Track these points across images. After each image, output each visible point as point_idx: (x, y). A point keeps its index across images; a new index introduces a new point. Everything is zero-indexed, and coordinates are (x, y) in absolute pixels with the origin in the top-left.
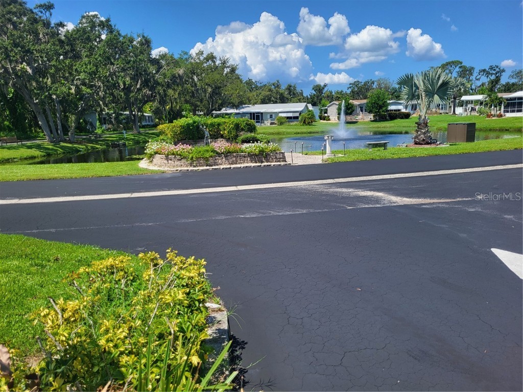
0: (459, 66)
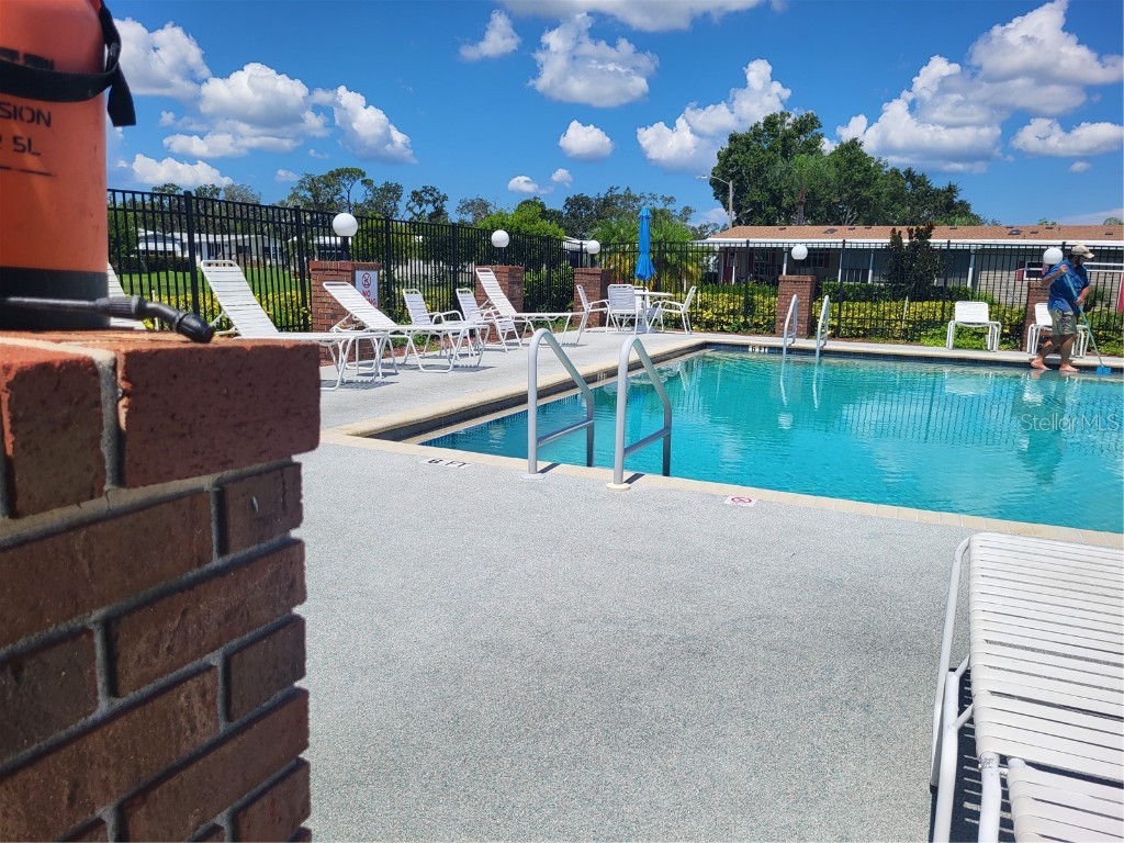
0: (361, 179)
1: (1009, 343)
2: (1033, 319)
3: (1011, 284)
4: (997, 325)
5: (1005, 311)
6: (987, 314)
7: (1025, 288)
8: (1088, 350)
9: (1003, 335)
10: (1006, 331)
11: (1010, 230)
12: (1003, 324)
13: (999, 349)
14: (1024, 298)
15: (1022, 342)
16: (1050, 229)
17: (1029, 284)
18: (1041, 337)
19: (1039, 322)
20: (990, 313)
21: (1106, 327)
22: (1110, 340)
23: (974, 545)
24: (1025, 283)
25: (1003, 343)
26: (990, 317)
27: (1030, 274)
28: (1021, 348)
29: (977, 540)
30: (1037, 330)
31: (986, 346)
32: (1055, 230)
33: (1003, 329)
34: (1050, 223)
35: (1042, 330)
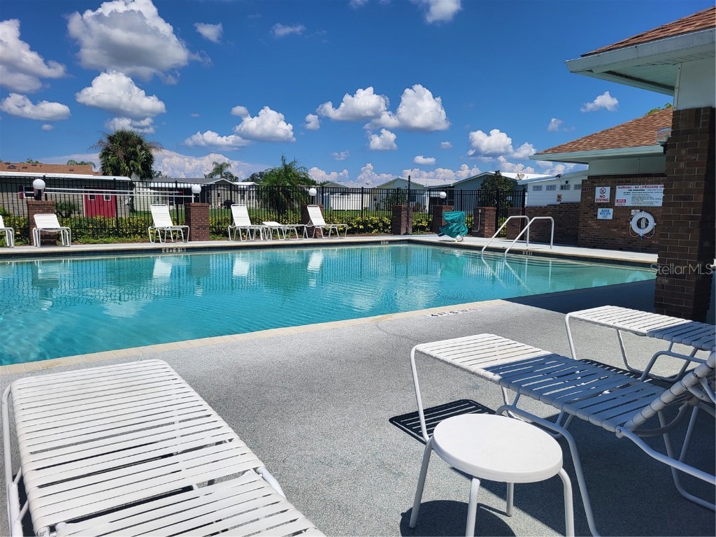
1: (21, 240)
2: (34, 225)
3: (15, 202)
4: (11, 230)
5: (14, 220)
6: (3, 223)
7: (25, 204)
8: (72, 241)
9: (16, 236)
10: (18, 233)
11: (8, 165)
12: (15, 229)
13: (15, 245)
14: (26, 211)
15: (30, 240)
16: (35, 166)
17: (27, 202)
18: (41, 236)
19: (38, 227)
20: (5, 221)
21: (79, 226)
22: (83, 234)
23: (14, 390)
24: (25, 201)
25: (18, 241)
26: (5, 224)
27: (27, 195)
28: (31, 244)
29: (16, 385)
30: (38, 231)
31: (6, 244)
32: (38, 167)
33: (15, 232)
34: (34, 161)
35: (41, 231)
